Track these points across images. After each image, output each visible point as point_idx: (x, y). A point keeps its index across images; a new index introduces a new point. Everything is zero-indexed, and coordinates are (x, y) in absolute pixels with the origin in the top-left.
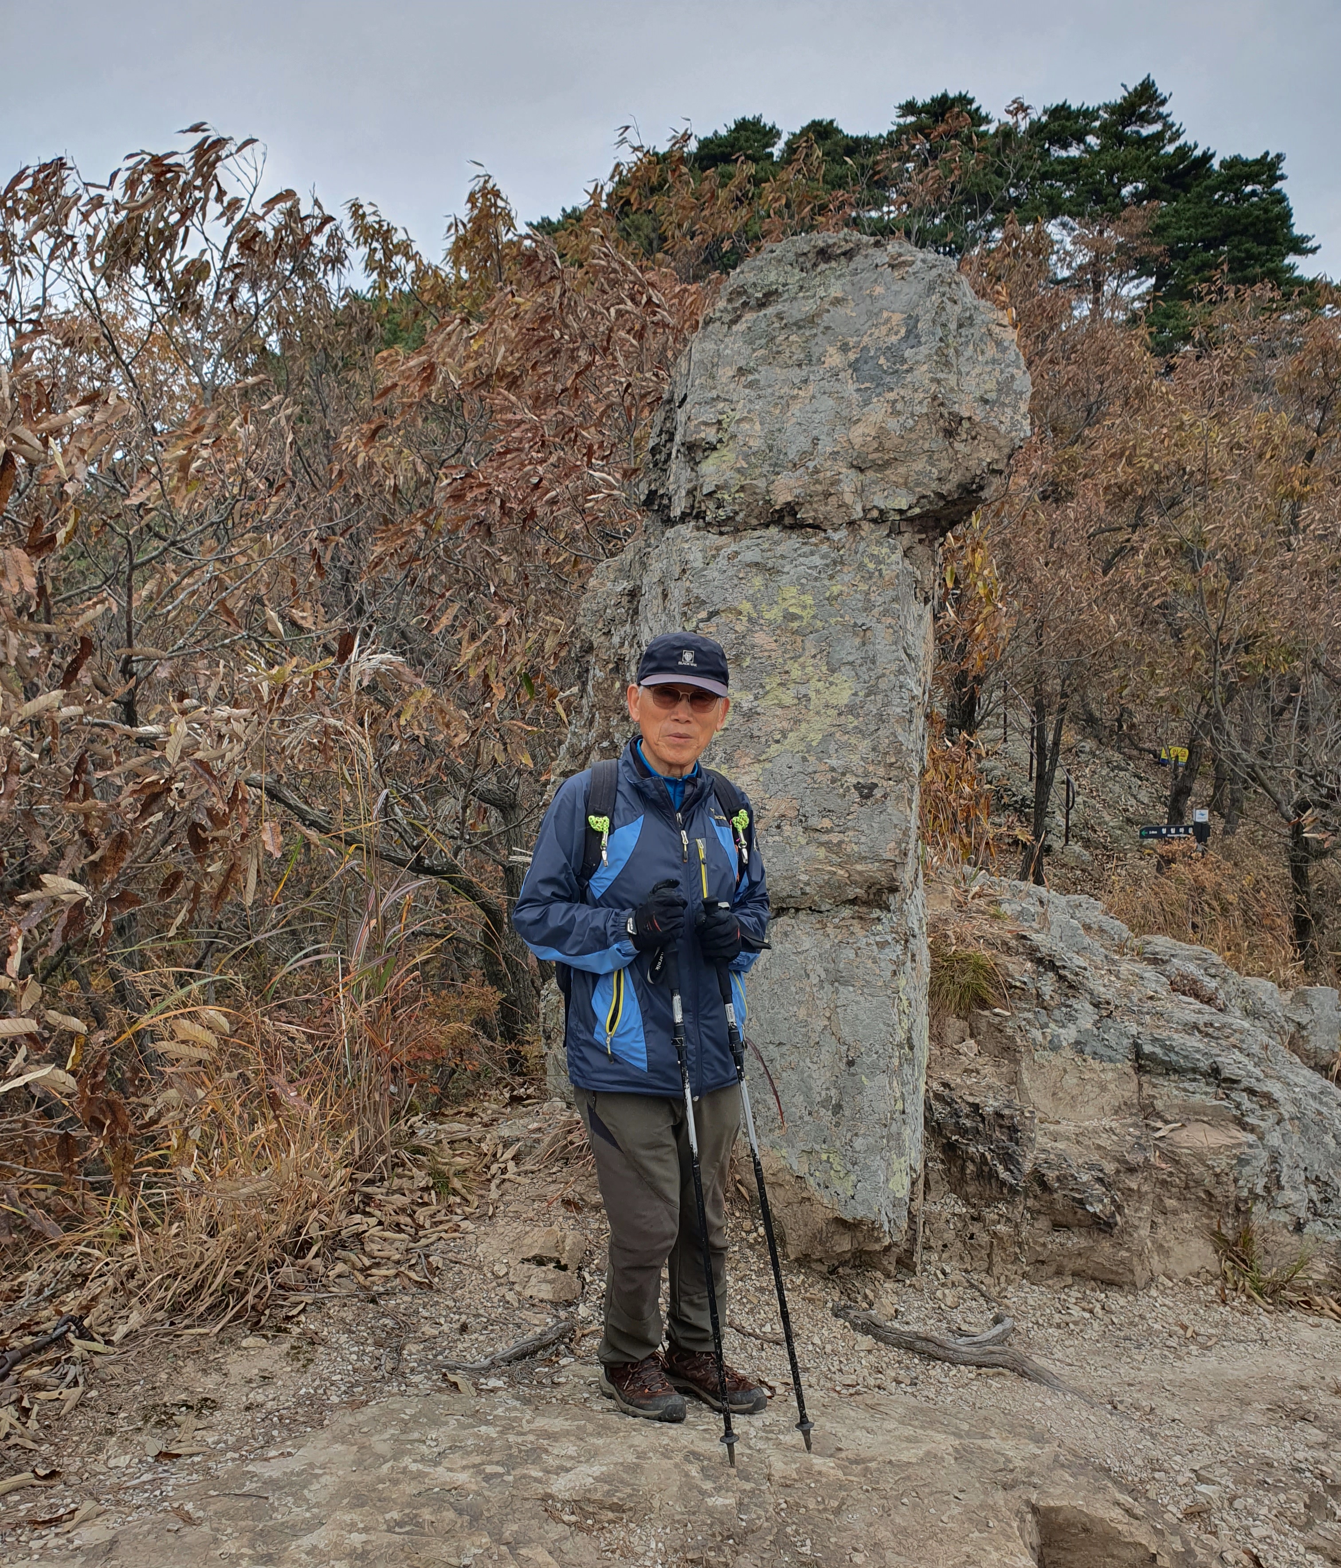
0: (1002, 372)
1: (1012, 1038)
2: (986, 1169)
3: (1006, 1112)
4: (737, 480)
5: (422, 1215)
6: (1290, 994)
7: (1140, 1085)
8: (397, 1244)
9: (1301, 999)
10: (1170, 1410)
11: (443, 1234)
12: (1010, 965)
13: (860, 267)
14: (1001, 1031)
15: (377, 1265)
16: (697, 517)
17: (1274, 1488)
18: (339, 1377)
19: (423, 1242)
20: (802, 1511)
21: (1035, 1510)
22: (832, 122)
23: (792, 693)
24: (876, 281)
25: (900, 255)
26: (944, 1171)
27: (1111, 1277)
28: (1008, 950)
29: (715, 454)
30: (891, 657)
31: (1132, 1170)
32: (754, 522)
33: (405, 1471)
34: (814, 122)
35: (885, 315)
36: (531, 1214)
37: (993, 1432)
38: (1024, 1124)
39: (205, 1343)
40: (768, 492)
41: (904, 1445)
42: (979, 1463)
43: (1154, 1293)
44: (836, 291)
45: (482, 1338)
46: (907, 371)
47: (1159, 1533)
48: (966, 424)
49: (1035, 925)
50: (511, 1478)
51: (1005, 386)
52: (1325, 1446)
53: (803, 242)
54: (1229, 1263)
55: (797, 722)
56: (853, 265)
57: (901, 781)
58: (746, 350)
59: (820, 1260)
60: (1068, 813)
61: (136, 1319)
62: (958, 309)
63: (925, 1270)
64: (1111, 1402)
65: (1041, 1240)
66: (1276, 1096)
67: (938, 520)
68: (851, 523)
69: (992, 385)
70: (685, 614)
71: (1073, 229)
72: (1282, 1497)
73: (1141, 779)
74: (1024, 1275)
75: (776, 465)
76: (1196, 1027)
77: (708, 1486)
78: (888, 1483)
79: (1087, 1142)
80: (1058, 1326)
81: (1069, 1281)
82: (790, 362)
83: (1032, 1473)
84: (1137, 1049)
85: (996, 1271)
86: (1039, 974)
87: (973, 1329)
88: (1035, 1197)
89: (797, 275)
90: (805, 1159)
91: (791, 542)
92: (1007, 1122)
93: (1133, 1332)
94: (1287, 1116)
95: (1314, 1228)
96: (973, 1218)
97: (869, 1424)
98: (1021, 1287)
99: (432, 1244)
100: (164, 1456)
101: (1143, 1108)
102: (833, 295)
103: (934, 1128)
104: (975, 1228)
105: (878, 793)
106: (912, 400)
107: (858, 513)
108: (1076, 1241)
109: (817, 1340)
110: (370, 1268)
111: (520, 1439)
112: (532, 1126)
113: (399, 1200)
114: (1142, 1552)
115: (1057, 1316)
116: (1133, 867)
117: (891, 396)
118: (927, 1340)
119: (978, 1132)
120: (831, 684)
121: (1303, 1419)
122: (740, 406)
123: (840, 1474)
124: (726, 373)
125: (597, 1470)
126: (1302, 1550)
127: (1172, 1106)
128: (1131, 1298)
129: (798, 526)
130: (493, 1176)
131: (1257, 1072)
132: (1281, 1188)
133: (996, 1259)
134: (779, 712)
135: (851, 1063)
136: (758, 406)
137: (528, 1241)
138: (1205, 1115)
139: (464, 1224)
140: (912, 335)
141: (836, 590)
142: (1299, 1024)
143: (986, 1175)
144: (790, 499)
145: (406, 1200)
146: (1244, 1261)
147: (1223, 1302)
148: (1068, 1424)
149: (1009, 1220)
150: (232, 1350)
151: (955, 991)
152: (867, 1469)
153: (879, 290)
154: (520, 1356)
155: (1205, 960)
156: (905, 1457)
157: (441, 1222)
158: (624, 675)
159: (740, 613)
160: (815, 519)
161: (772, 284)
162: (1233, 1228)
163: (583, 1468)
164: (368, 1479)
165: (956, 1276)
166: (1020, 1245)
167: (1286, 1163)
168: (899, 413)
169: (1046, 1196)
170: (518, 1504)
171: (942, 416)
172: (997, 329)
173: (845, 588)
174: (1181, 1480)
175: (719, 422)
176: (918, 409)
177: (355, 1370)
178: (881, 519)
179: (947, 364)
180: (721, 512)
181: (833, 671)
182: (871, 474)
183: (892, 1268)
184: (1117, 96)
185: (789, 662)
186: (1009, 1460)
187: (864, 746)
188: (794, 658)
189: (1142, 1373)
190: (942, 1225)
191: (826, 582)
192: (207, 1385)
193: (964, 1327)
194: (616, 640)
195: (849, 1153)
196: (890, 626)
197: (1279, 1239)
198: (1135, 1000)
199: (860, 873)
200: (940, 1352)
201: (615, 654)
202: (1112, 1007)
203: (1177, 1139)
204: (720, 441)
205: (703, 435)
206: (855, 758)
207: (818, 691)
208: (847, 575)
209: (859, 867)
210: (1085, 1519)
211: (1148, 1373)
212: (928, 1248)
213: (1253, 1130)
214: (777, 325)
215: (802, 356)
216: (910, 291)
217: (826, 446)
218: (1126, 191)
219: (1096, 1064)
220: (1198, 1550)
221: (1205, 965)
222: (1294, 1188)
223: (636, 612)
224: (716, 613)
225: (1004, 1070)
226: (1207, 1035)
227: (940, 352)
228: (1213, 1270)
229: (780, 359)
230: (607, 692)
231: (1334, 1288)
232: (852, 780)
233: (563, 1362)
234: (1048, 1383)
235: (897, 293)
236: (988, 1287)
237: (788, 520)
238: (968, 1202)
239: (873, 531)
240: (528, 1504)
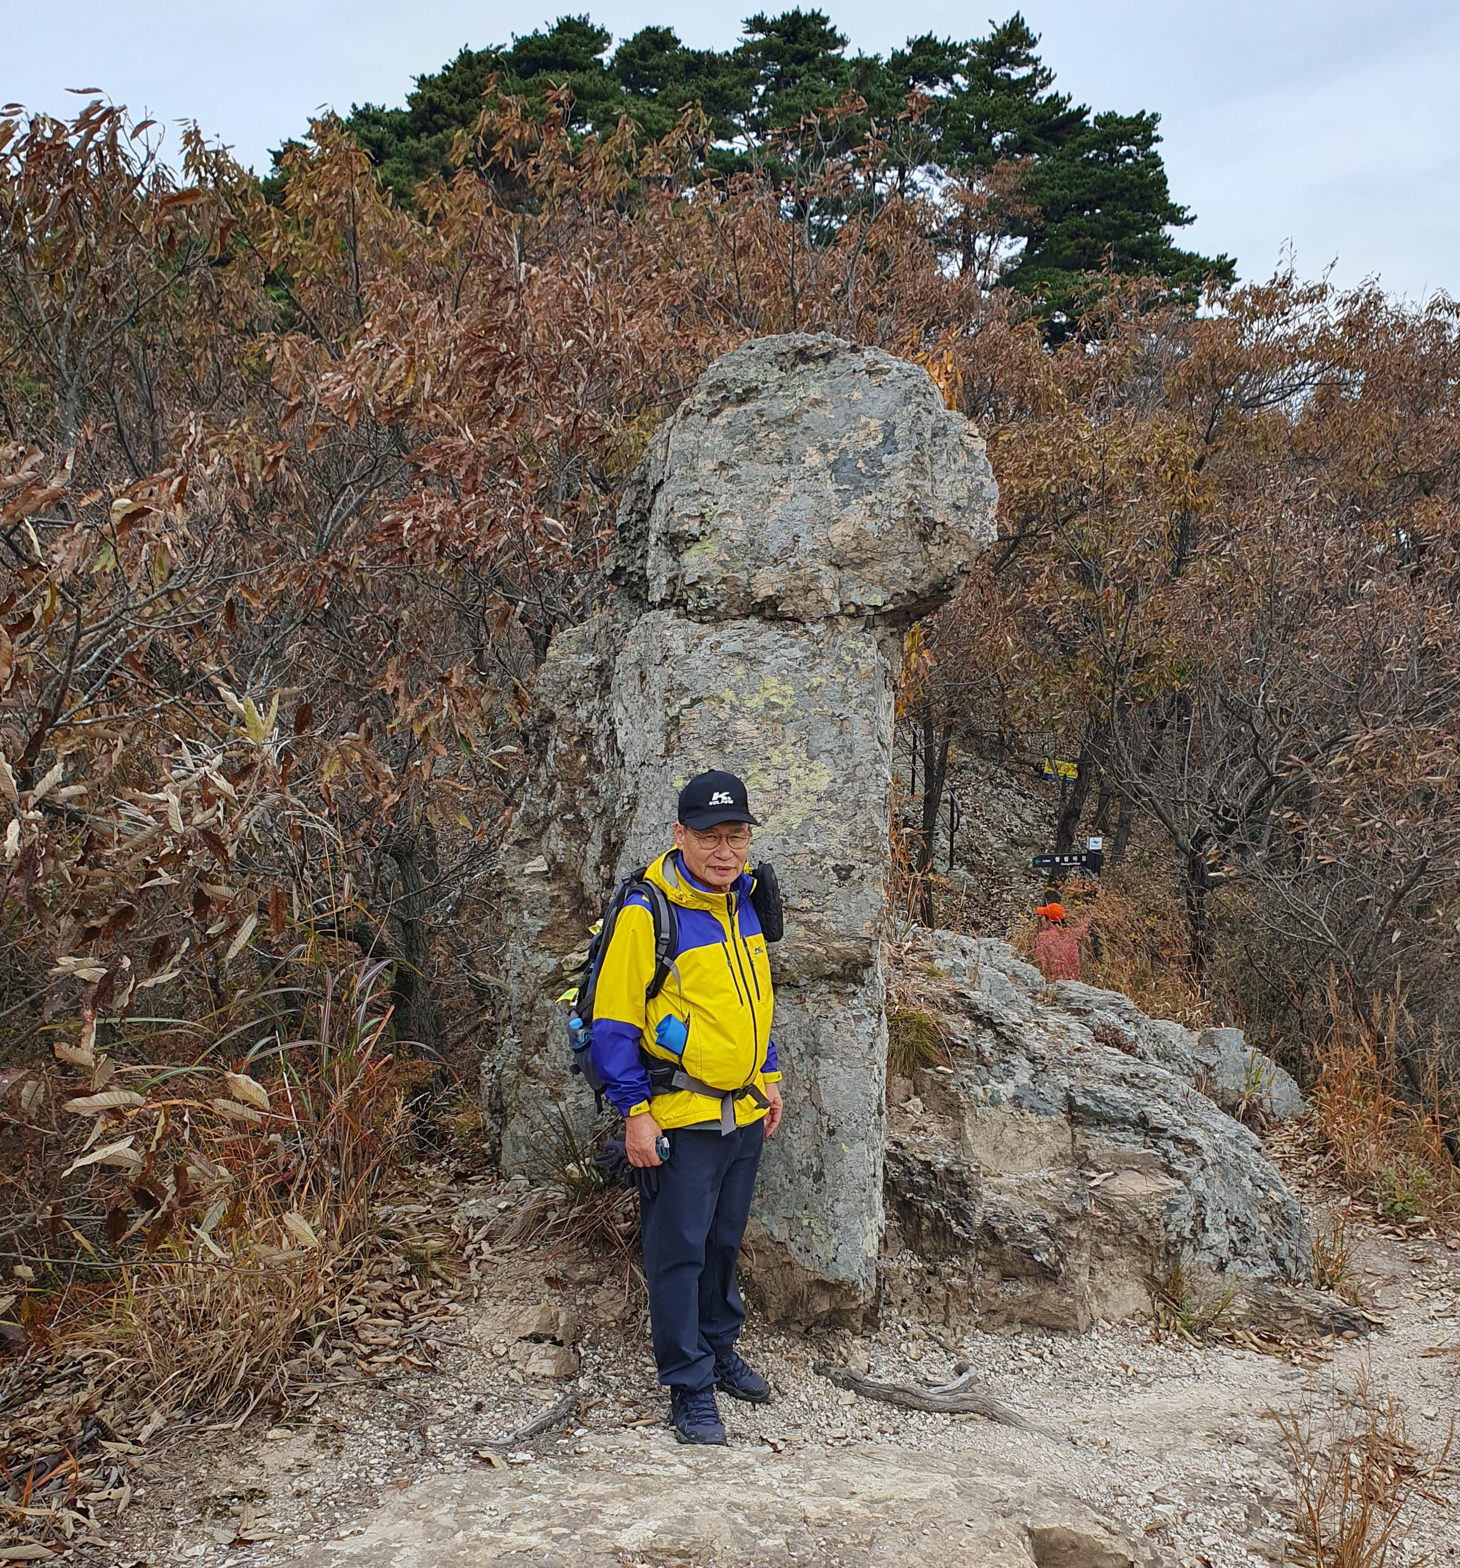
0: (973, 480)
1: (955, 1096)
2: (940, 1224)
3: (956, 1168)
4: (718, 572)
5: (407, 1299)
6: (1197, 1034)
7: (1074, 1136)
8: (390, 1330)
9: (1209, 1040)
10: (1123, 1442)
11: (433, 1318)
12: (951, 1024)
13: (838, 370)
14: (945, 1089)
15: (375, 1352)
16: (677, 604)
17: (1219, 1503)
18: (376, 1461)
19: (415, 1326)
20: (840, 1546)
21: (1031, 1533)
22: (668, 30)
23: (773, 778)
24: (854, 386)
25: (877, 363)
26: (900, 1228)
27: (1057, 1322)
28: (949, 1009)
29: (697, 546)
30: (868, 746)
31: (1071, 1219)
32: (735, 612)
33: (478, 1538)
34: (648, 28)
35: (863, 419)
36: (516, 1294)
37: (979, 1471)
38: (971, 1179)
39: (230, 1438)
40: (749, 584)
41: (911, 1485)
42: (978, 1496)
43: (1095, 1335)
44: (815, 393)
45: (498, 1416)
46: (885, 476)
47: (1133, 1545)
48: (939, 529)
49: (967, 980)
50: (577, 1537)
51: (975, 494)
52: (1257, 1463)
53: (779, 342)
54: (1162, 1304)
55: (778, 806)
56: (830, 368)
57: (877, 863)
58: (727, 444)
59: (799, 1322)
60: (952, 835)
61: (157, 1420)
62: (932, 418)
63: (886, 1325)
64: (1071, 1439)
65: (993, 1290)
66: (1199, 1143)
67: (908, 613)
68: (829, 617)
69: (963, 493)
70: (668, 700)
71: (940, 177)
72: (1226, 1509)
73: (1024, 796)
74: (978, 1325)
75: (757, 559)
76: (1123, 1078)
77: (756, 1530)
78: (909, 1516)
79: (1029, 1194)
80: (1013, 1372)
81: (1019, 1328)
82: (770, 459)
83: (1022, 1503)
84: (1070, 1100)
85: (952, 1322)
86: (979, 1032)
87: (938, 1379)
88: (986, 1249)
89: (776, 374)
90: (785, 1225)
91: (771, 634)
92: (956, 1178)
93: (1080, 1374)
94: (1209, 1162)
95: (1235, 1266)
96: (929, 1273)
97: (874, 1470)
98: (975, 1336)
99: (424, 1328)
100: (239, 1542)
101: (1077, 1158)
102: (813, 396)
103: (891, 1188)
104: (931, 1282)
105: (855, 875)
106: (889, 504)
107: (836, 608)
108: (1025, 1290)
109: (803, 1398)
110: (370, 1355)
111: (572, 1504)
112: (502, 1205)
113: (382, 1286)
114: (1121, 1561)
115: (1011, 1362)
116: (1020, 892)
117: (870, 499)
118: (904, 1391)
119: (931, 1188)
120: (811, 770)
121: (1237, 1442)
122: (722, 500)
123: (866, 1511)
124: (707, 466)
125: (654, 1525)
126: (1244, 1552)
127: (1104, 1155)
128: (1075, 1342)
129: (777, 618)
130: (470, 1258)
131: (1180, 1119)
132: (1206, 1230)
133: (952, 1311)
134: (760, 796)
135: (832, 1132)
136: (740, 500)
137: (523, 1320)
138: (1135, 1163)
139: (453, 1307)
140: (889, 442)
141: (815, 682)
142: (1207, 1065)
143: (940, 1230)
144: (771, 593)
145: (388, 1286)
146: (1174, 1301)
147: (1158, 1340)
148: (1039, 1460)
149: (962, 1272)
150: (259, 1442)
151: (900, 1050)
152: (887, 1507)
153: (857, 395)
154: (540, 1429)
155: (1118, 1005)
156: (916, 1495)
157: (428, 1306)
158: (591, 748)
159: (723, 701)
160: (795, 612)
161: (752, 380)
162: (1164, 1271)
163: (640, 1523)
164: (447, 1547)
165: (916, 1330)
166: (973, 1296)
167: (1210, 1206)
168: (877, 516)
169: (996, 1248)
170: (592, 1558)
171: (917, 520)
172: (968, 439)
173: (824, 680)
174: (1141, 1502)
175: (702, 515)
176: (895, 513)
177: (388, 1454)
178: (858, 613)
179: (923, 471)
180: (702, 601)
181: (812, 759)
182: (848, 572)
183: (859, 1325)
184: (985, 34)
185: (771, 749)
186: (1002, 1493)
187: (842, 830)
188: (775, 745)
189: (1093, 1411)
190: (900, 1280)
191: (806, 674)
192: (248, 1476)
193: (930, 1377)
194: (582, 713)
195: (831, 1218)
196: (867, 718)
197: (1204, 1278)
198: (1065, 1052)
199: (837, 950)
200: (917, 1402)
201: (582, 727)
202: (1046, 1062)
203: (1111, 1188)
204: (703, 533)
205: (686, 527)
206: (834, 842)
207: (798, 778)
208: (826, 667)
209: (836, 945)
210: (1073, 1538)
211: (1099, 1410)
212: (889, 1304)
213: (1179, 1177)
214: (757, 422)
215: (782, 454)
216: (888, 398)
217: (806, 544)
218: (997, 140)
219: (1033, 1118)
220: (1164, 1558)
221: (1119, 1010)
222: (1217, 1230)
223: (607, 686)
224: (699, 700)
225: (949, 1126)
226: (1134, 1085)
227: (916, 460)
228: (1146, 1311)
229: (761, 455)
230: (571, 765)
231: (1254, 1323)
232: (830, 862)
233: (578, 1433)
234: (1017, 1425)
235: (874, 400)
236: (946, 1338)
237: (768, 612)
238: (923, 1258)
239: (849, 626)
240: (602, 1558)
